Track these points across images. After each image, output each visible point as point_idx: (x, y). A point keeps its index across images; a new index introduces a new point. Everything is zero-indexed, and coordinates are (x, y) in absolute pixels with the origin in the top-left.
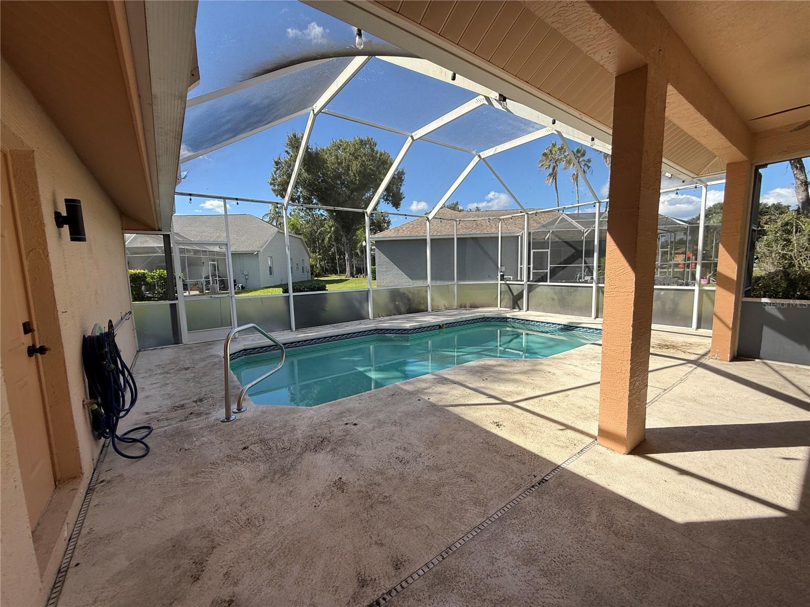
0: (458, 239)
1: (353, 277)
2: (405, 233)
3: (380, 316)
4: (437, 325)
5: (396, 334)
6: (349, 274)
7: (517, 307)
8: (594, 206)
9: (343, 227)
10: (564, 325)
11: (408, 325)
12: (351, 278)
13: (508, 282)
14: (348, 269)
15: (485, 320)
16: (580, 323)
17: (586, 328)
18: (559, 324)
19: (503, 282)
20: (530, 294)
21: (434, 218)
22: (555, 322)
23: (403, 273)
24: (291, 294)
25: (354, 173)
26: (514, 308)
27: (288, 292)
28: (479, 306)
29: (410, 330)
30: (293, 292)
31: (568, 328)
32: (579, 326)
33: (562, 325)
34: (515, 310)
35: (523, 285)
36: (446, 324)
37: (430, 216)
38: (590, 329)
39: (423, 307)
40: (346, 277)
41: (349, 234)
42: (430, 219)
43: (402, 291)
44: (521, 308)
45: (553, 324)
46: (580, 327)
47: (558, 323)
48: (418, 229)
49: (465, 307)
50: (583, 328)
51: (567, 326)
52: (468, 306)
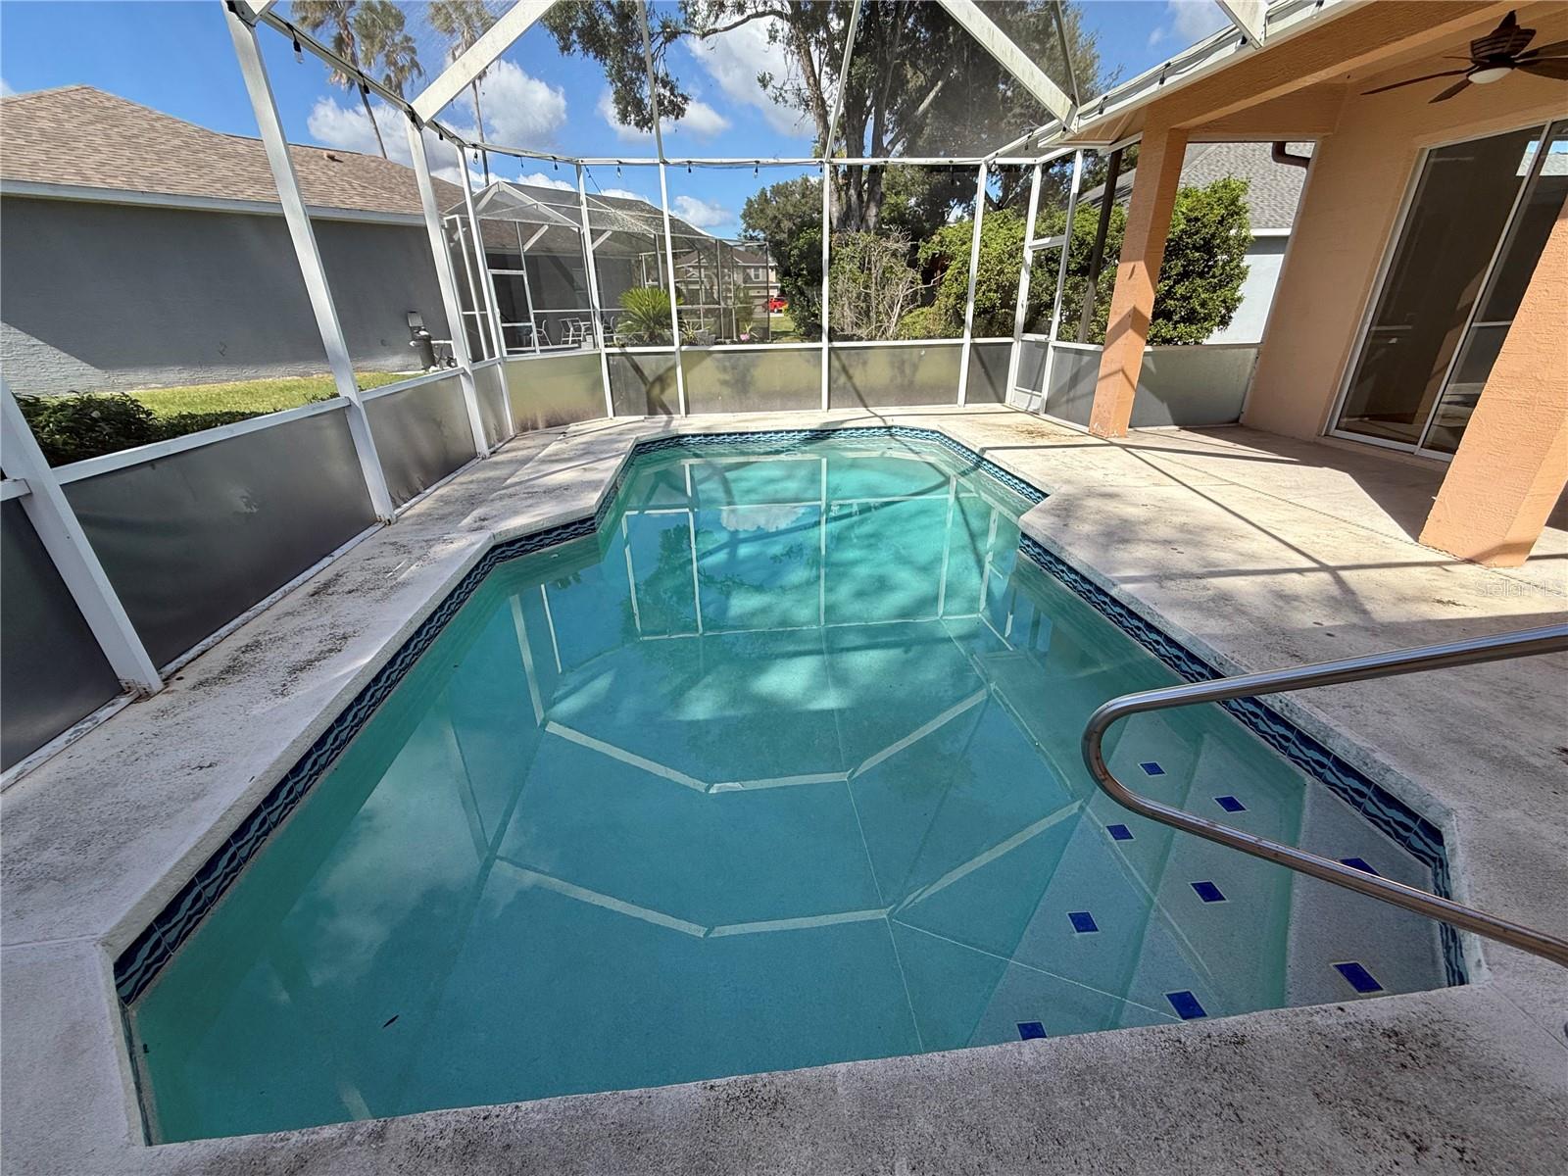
7: (660, 410)
10: (811, 431)
11: (591, 502)
13: (629, 349)
15: (640, 449)
16: (842, 422)
17: (851, 429)
18: (800, 431)
19: (614, 350)
20: (688, 376)
22: (792, 429)
26: (654, 412)
28: (567, 419)
29: (595, 516)
31: (820, 435)
32: (845, 426)
33: (805, 431)
35: (672, 353)
37: (422, 110)
42: (425, 116)
44: (672, 409)
45: (788, 432)
46: (840, 430)
47: (799, 428)
49: (535, 428)
50: (846, 430)
51: (817, 431)
52: (541, 425)
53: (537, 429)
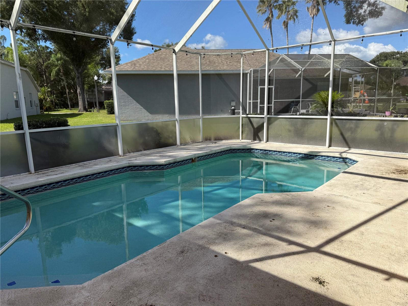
0: (203, 75)
1: (87, 111)
2: (142, 67)
3: (130, 151)
4: (190, 159)
5: (151, 170)
6: (82, 108)
7: (257, 139)
8: (330, 44)
9: (73, 60)
10: (305, 154)
11: (162, 161)
12: (84, 112)
13: (249, 116)
14: (80, 103)
15: (232, 151)
16: (320, 152)
17: (325, 156)
18: (300, 154)
19: (245, 116)
20: (270, 127)
21: (180, 50)
22: (296, 152)
23: (142, 107)
24: (27, 130)
25: (82, 4)
26: (255, 139)
27: (22, 129)
29: (165, 165)
30: (29, 129)
31: (309, 157)
32: (319, 154)
33: (302, 154)
34: (256, 142)
35: (263, 118)
36: (198, 157)
37: (177, 49)
38: (328, 157)
39: (171, 141)
40: (80, 111)
41: (80, 67)
42: (177, 51)
43: (151, 125)
44: (261, 139)
45: (294, 153)
46: (319, 156)
47: (299, 152)
48: (155, 64)
49: (210, 140)
50: (322, 156)
51: (308, 155)
52: (212, 139)
53: (211, 140)
